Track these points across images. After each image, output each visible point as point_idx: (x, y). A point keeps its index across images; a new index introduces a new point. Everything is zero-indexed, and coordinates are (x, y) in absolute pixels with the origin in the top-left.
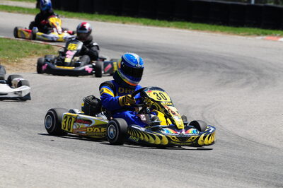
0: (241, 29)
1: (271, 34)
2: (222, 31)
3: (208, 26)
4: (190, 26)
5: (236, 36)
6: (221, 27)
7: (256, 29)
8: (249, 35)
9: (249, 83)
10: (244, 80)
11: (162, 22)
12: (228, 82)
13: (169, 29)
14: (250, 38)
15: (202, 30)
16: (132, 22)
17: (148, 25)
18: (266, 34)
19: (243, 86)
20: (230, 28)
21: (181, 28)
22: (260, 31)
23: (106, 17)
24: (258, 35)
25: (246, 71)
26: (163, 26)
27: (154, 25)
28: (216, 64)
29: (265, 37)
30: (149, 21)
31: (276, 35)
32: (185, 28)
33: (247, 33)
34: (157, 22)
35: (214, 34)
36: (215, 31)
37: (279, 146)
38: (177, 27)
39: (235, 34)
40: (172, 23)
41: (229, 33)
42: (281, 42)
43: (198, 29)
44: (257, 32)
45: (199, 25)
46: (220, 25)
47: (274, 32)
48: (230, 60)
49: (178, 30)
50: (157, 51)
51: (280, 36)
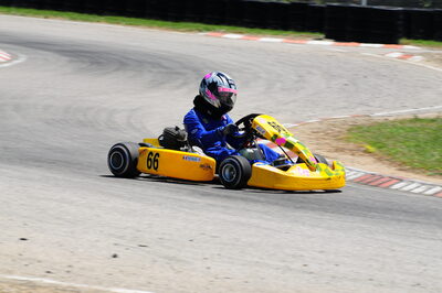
0: (181, 24)
1: (214, 30)
2: (160, 27)
5: (174, 32)
6: (160, 22)
7: (198, 24)
8: (191, 31)
9: (185, 84)
10: (181, 81)
11: (91, 17)
12: (162, 83)
13: (98, 24)
14: (191, 34)
15: (137, 25)
16: (56, 16)
17: (74, 19)
18: (208, 30)
19: (178, 88)
20: (170, 23)
21: (112, 23)
22: (202, 26)
23: (27, 10)
24: (200, 31)
25: (184, 71)
26: (91, 21)
28: (149, 63)
29: (208, 33)
30: (76, 15)
31: (220, 31)
32: (118, 23)
33: (188, 29)
34: (85, 16)
35: (151, 30)
36: (150, 27)
38: (107, 22)
39: (174, 29)
40: (102, 18)
41: (167, 29)
42: (226, 38)
43: (132, 25)
44: (199, 28)
45: (133, 20)
46: (157, 19)
49: (109, 25)
50: (81, 48)
51: (225, 32)
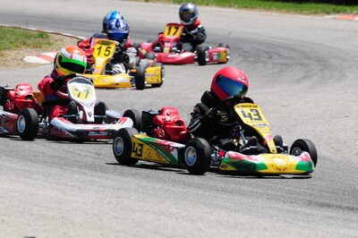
0: (305, 6)
1: (345, 12)
2: (279, 9)
3: (261, 3)
5: (297, 16)
7: (325, 5)
8: (316, 13)
9: (306, 77)
14: (317, 18)
15: (252, 8)
18: (339, 12)
19: (298, 81)
20: (291, 4)
22: (330, 7)
24: (328, 13)
26: (199, 4)
29: (337, 16)
31: (352, 13)
32: (230, 6)
33: (314, 10)
35: (269, 13)
36: (269, 9)
37: (333, 157)
38: (218, 5)
39: (296, 12)
41: (288, 12)
43: (246, 7)
44: (326, 9)
45: (248, 2)
48: (286, 48)
49: (220, 9)
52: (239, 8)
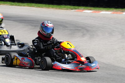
0: (63, 6)
1: (78, 9)
2: (53, 8)
3: (44, 5)
4: (35, 5)
8: (67, 9)
15: (42, 7)
17: (13, 5)
18: (76, 9)
21: (31, 6)
22: (72, 7)
24: (72, 9)
26: (21, 6)
27: (16, 5)
29: (76, 10)
32: (33, 6)
33: (66, 8)
36: (48, 8)
38: (28, 6)
39: (60, 9)
40: (25, 4)
41: (56, 9)
42: (85, 12)
43: (39, 7)
47: (80, 8)
51: (84, 10)
52: (37, 7)
